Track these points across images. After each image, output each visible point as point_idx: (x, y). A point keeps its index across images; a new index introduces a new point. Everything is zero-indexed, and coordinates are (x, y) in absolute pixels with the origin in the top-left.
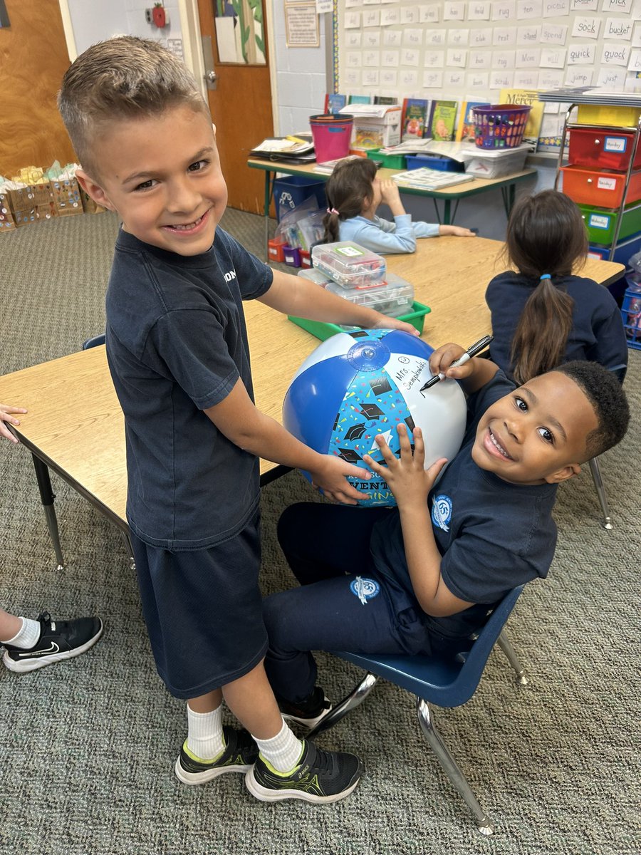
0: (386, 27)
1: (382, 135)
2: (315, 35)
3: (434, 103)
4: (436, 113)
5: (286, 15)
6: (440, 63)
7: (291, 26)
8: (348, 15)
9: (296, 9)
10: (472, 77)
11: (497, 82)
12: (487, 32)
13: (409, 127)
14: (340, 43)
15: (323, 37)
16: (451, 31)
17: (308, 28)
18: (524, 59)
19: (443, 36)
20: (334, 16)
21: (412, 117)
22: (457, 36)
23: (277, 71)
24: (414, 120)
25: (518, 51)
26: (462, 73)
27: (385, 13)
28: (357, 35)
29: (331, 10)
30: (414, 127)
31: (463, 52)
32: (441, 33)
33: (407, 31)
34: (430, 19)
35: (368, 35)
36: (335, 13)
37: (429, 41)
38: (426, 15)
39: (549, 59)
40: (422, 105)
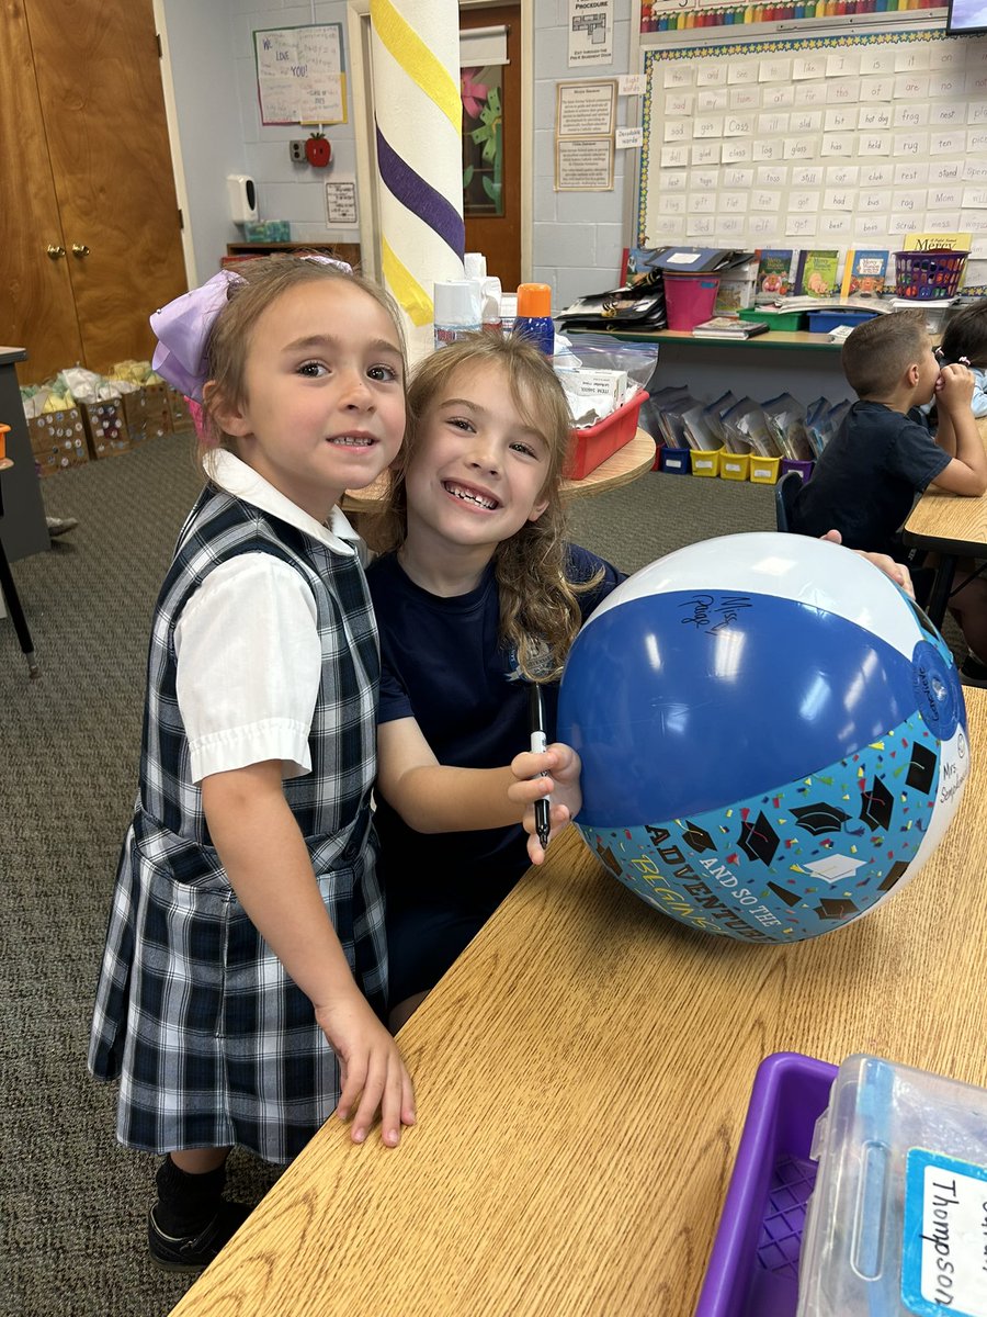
0: (728, 164)
1: (739, 293)
2: (605, 175)
3: (803, 254)
4: (806, 266)
5: (557, 150)
6: (813, 206)
7: (564, 165)
8: (667, 150)
9: (576, 143)
10: (862, 221)
11: (899, 226)
12: (886, 169)
13: (766, 284)
14: (650, 185)
15: (619, 178)
16: (830, 169)
17: (594, 167)
18: (938, 199)
19: (820, 176)
20: (642, 152)
21: (769, 272)
22: (841, 174)
23: (533, 221)
24: (774, 274)
25: (931, 190)
26: (848, 217)
27: (727, 147)
28: (682, 175)
29: (640, 143)
30: (773, 284)
31: (851, 193)
32: (818, 171)
33: (761, 169)
34: (798, 155)
35: (697, 175)
36: (645, 149)
37: (797, 180)
38: (794, 150)
39: (974, 199)
40: (785, 256)
